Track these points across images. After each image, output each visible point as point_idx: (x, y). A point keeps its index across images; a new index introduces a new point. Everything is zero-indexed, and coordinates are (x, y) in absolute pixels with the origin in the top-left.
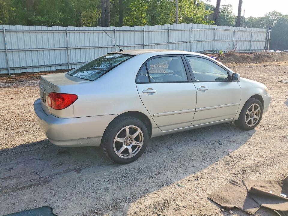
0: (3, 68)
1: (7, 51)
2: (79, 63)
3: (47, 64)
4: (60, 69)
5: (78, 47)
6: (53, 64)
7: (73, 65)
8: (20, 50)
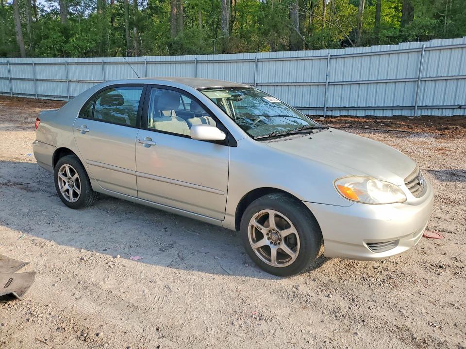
0: (319, 108)
1: (327, 85)
2: (438, 106)
3: (380, 105)
4: (400, 114)
5: (441, 76)
6: (389, 105)
7: (426, 110)
8: (345, 83)
